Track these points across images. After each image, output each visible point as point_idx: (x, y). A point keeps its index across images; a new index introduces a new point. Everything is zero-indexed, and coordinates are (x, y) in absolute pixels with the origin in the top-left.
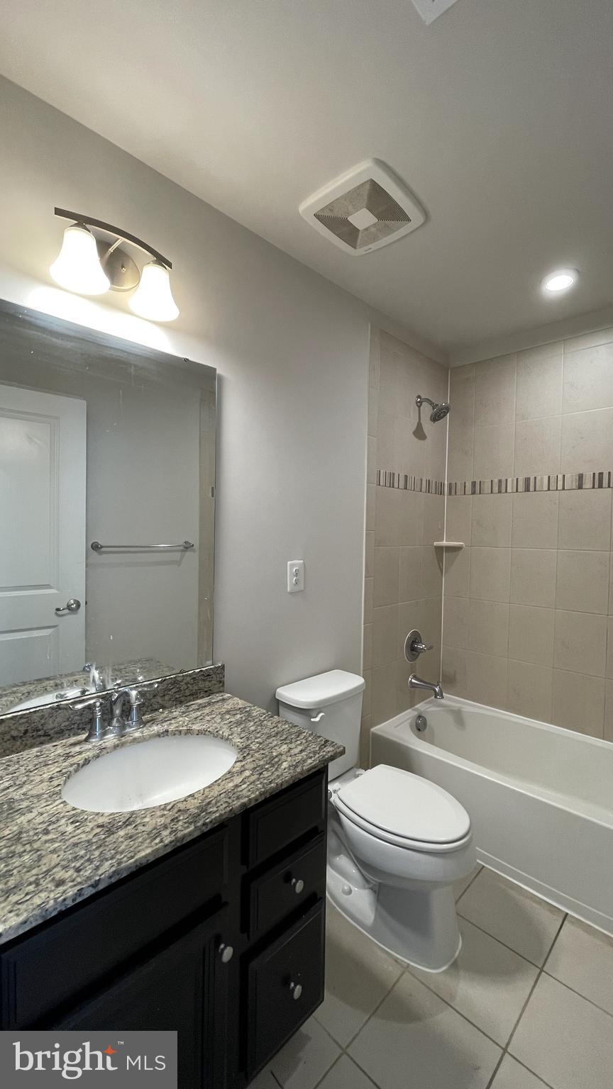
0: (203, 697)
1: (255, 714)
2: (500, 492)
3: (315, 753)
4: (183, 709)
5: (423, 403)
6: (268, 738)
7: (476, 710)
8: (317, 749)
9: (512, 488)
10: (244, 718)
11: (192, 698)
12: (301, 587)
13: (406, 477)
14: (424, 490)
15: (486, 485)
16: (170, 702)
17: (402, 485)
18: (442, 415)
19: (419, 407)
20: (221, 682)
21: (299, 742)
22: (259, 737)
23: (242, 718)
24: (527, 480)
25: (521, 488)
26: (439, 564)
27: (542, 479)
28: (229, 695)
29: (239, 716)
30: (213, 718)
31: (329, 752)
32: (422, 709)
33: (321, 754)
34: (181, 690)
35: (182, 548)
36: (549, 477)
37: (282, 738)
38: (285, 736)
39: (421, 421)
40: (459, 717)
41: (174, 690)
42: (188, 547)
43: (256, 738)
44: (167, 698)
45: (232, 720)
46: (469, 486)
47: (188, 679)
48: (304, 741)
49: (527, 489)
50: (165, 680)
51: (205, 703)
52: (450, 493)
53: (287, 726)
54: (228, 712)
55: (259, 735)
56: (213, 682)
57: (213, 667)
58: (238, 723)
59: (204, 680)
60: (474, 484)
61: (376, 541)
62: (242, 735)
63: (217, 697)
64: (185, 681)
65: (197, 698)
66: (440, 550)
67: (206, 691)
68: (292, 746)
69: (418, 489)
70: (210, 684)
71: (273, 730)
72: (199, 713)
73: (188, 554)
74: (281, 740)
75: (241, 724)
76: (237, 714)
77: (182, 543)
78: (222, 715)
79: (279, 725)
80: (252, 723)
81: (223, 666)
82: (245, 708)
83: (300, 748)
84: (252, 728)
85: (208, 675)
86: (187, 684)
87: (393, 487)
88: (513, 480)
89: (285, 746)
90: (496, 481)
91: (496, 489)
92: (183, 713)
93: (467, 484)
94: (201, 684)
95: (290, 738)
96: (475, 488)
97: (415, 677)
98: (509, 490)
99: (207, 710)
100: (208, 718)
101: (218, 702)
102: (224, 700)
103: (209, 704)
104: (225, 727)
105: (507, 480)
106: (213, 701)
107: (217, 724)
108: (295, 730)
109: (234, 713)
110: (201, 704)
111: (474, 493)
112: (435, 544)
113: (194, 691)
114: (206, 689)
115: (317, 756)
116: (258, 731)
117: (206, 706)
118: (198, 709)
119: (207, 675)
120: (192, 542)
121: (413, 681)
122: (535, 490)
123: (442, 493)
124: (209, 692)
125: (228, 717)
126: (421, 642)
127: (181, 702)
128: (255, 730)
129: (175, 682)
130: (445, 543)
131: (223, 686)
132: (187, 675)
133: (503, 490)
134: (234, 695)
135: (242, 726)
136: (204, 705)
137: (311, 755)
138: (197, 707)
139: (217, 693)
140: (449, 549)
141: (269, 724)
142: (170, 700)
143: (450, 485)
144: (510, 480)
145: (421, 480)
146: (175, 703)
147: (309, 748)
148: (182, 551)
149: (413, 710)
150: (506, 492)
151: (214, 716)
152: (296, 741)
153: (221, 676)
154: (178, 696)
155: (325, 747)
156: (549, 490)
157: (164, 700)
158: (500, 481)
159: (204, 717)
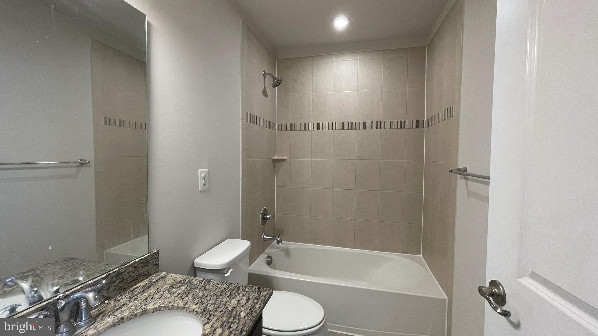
0: (143, 280)
1: (195, 283)
2: (305, 130)
3: (257, 299)
4: (128, 295)
5: (266, 76)
6: (218, 297)
7: (296, 247)
8: (257, 295)
9: (311, 128)
10: (188, 288)
11: (133, 283)
12: (207, 187)
13: (260, 118)
14: (267, 127)
15: (298, 125)
16: (115, 292)
17: (258, 123)
18: (278, 84)
19: (265, 78)
20: (157, 265)
21: (241, 295)
22: (210, 300)
23: (186, 288)
24: (319, 124)
25: (316, 128)
26: (274, 169)
27: (326, 124)
28: (165, 273)
29: (183, 288)
30: (162, 295)
31: (265, 295)
32: (269, 252)
33: (262, 298)
34: (124, 280)
35: (77, 164)
36: (329, 123)
37: (227, 295)
38: (229, 293)
39: (266, 87)
40: (287, 252)
41: (117, 282)
42: (83, 163)
43: (208, 301)
44: (111, 289)
45: (180, 292)
46: (289, 126)
47: (131, 268)
48: (244, 293)
49: (319, 129)
50: (110, 274)
51: (146, 284)
52: (278, 130)
53: (225, 285)
54: (172, 287)
55: (209, 298)
56: (151, 266)
57: (149, 254)
58: (187, 293)
59: (143, 266)
60: (291, 125)
61: (247, 156)
62: (196, 302)
63: (155, 278)
64: (127, 271)
65: (139, 282)
66: (274, 161)
67: (145, 275)
68: (239, 298)
69: (265, 126)
70: (148, 268)
71: (217, 291)
72: (147, 294)
73: (84, 169)
74: (228, 297)
75: (189, 293)
76: (180, 286)
77: (77, 159)
78: (169, 290)
79: (220, 286)
80: (198, 291)
81: (158, 252)
82: (184, 280)
83: (245, 298)
84: (200, 294)
85: (147, 262)
86: (128, 273)
87: (254, 123)
88: (311, 124)
89: (233, 301)
90: (303, 124)
91: (303, 128)
92: (131, 298)
93: (287, 125)
94: (142, 270)
95: (233, 293)
96: (292, 127)
97: (265, 235)
98: (310, 129)
99: (152, 290)
100: (157, 296)
101: (158, 280)
102: (162, 278)
103: (152, 284)
104: (176, 299)
105: (308, 123)
106: (154, 281)
107: (167, 299)
108: (233, 286)
109: (178, 285)
110: (143, 286)
111: (291, 130)
112: (273, 157)
113: (135, 277)
114: (145, 273)
115: (260, 300)
116: (206, 294)
117: (149, 287)
118: (143, 291)
119: (145, 262)
120: (87, 159)
121: (265, 237)
122: (322, 130)
123: (275, 129)
124: (147, 275)
125: (174, 290)
126: (267, 215)
127: (125, 290)
128: (204, 295)
129: (118, 274)
130: (276, 157)
131: (158, 267)
132: (129, 266)
133: (307, 129)
134: (169, 272)
135: (191, 294)
136: (146, 286)
137: (256, 301)
138: (141, 290)
139: (154, 273)
140: (279, 161)
141: (211, 287)
142: (114, 290)
143: (278, 125)
144: (310, 124)
145: (266, 120)
146: (119, 292)
147: (251, 297)
148: (78, 166)
149: (264, 254)
150: (308, 130)
151: (162, 293)
152: (239, 294)
153: (156, 260)
154: (121, 285)
155: (261, 292)
156: (329, 129)
157: (109, 292)
158: (305, 124)
159: (153, 296)
